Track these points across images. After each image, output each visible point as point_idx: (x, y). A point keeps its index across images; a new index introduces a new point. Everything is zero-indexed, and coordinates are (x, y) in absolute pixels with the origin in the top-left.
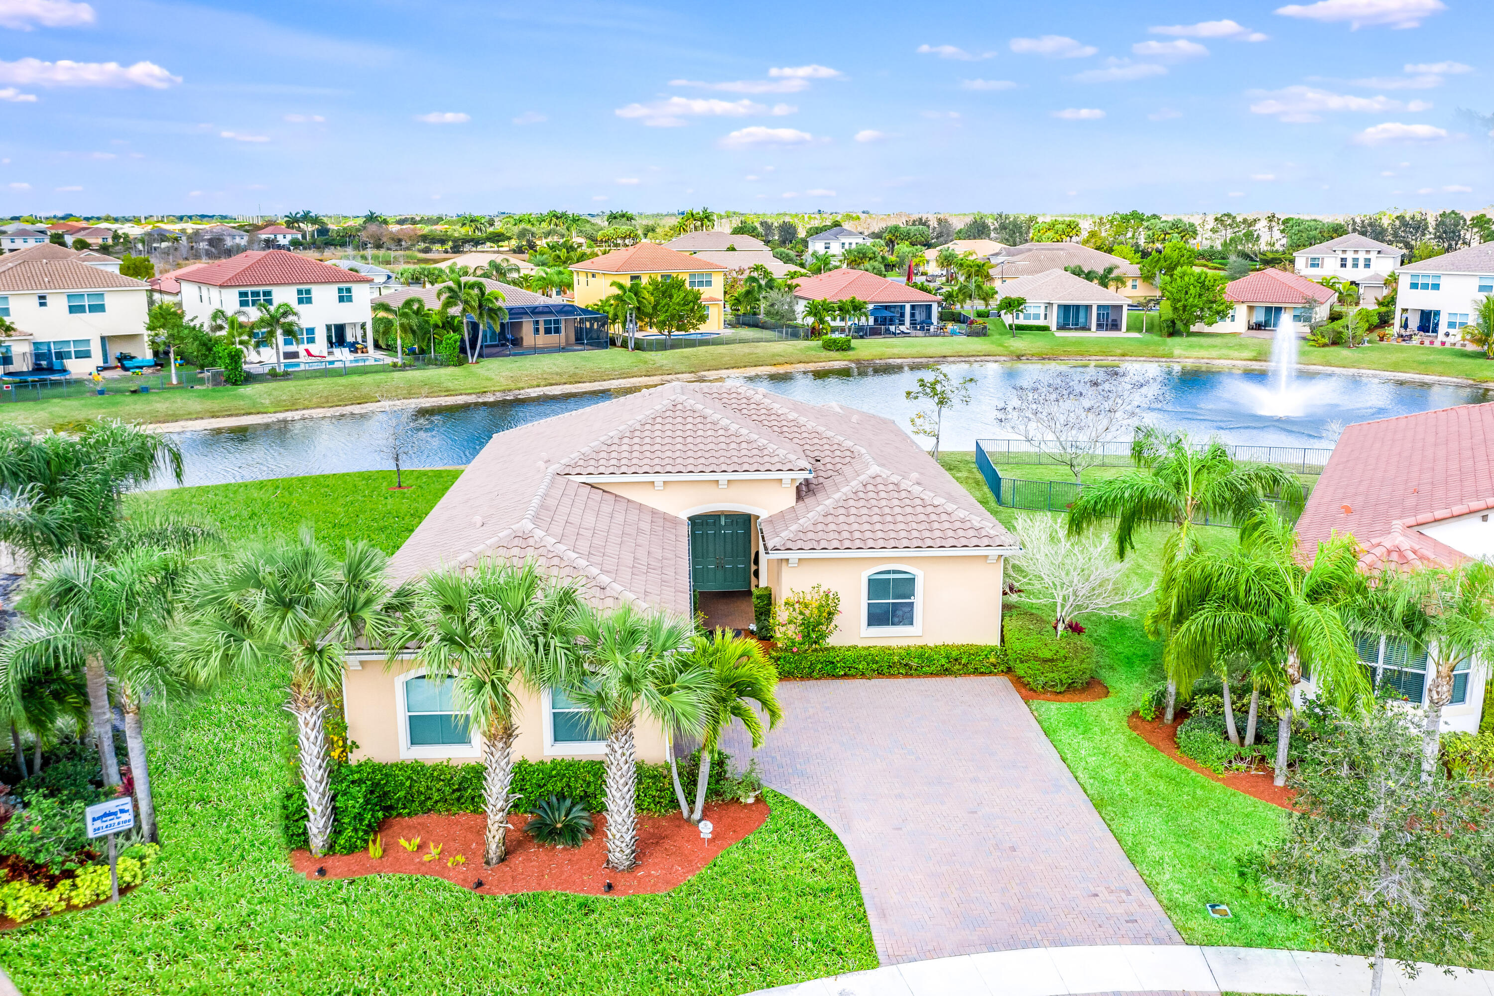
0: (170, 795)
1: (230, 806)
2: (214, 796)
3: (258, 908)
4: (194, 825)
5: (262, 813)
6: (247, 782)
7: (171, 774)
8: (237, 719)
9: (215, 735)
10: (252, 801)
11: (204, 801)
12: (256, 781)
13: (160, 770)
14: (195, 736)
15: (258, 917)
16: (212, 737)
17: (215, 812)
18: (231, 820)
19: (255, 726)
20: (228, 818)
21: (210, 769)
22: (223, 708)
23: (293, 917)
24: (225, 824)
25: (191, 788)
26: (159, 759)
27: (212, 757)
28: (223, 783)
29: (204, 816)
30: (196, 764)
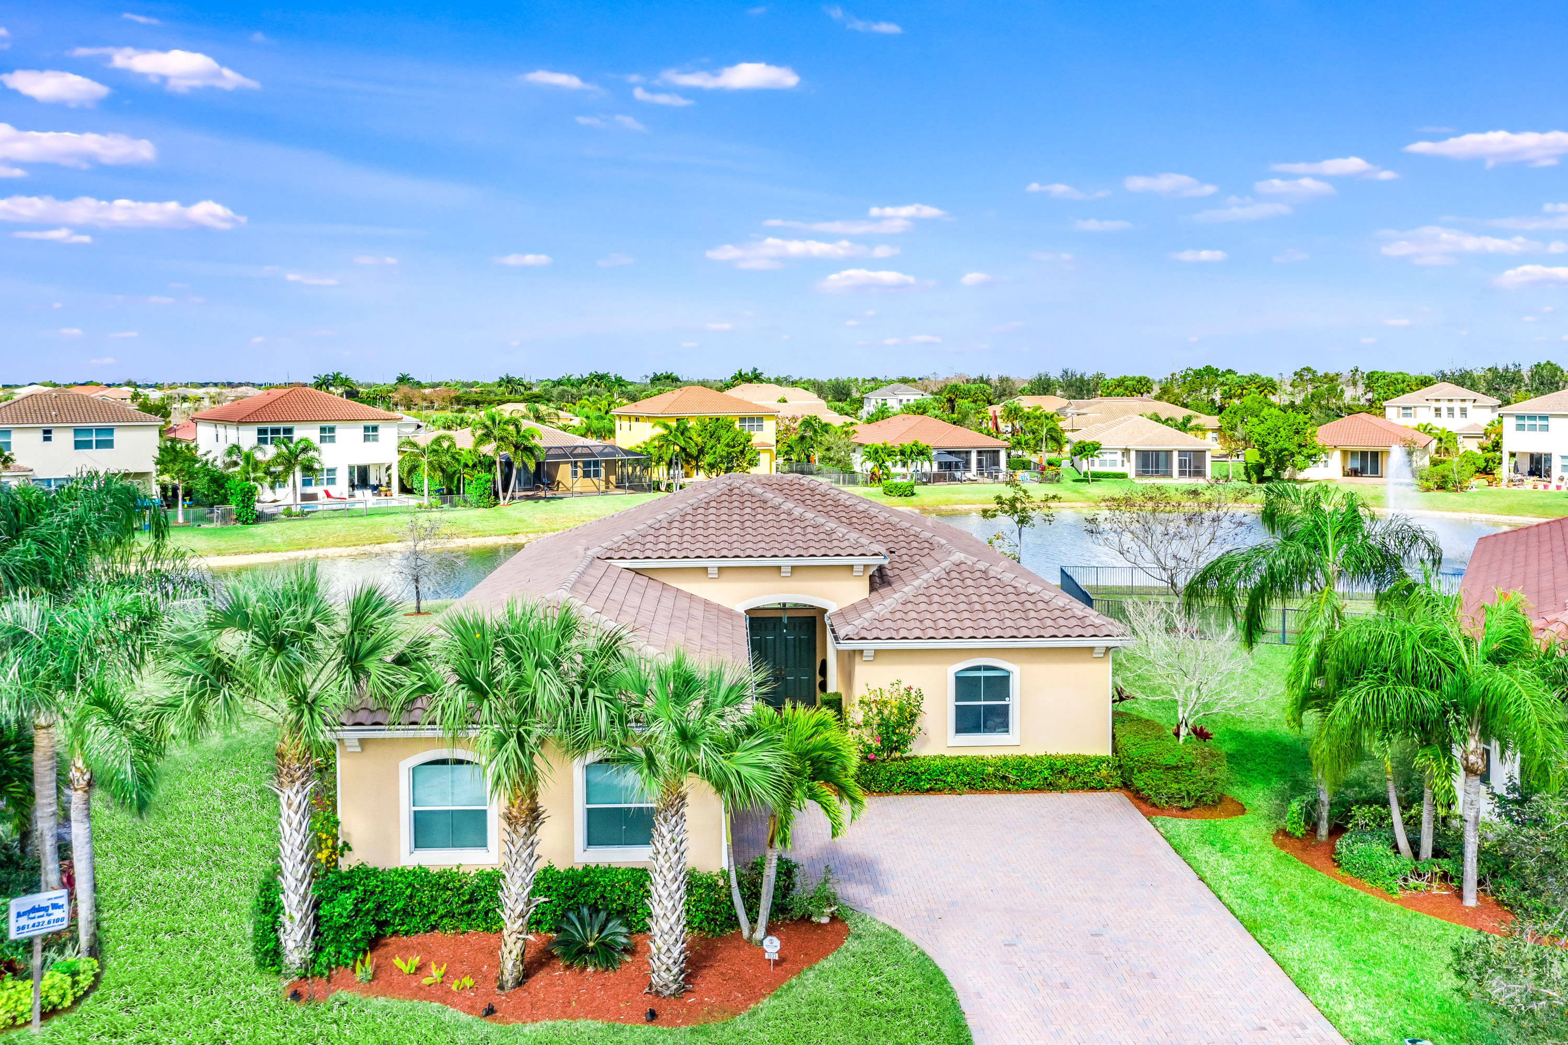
0: (135, 926)
1: (204, 936)
2: (186, 927)
3: (235, 1027)
4: (162, 953)
5: (240, 942)
6: (224, 914)
7: (137, 908)
8: (214, 858)
9: (189, 873)
10: (230, 931)
11: (173, 932)
12: (235, 914)
13: (125, 904)
14: (166, 873)
15: (235, 1036)
16: (184, 875)
17: (187, 941)
18: (205, 948)
19: (235, 865)
20: (201, 947)
21: (182, 903)
22: (198, 849)
23: (275, 1035)
24: (198, 952)
25: (161, 919)
26: (123, 894)
27: (185, 892)
28: (197, 916)
29: (174, 945)
30: (165, 898)
